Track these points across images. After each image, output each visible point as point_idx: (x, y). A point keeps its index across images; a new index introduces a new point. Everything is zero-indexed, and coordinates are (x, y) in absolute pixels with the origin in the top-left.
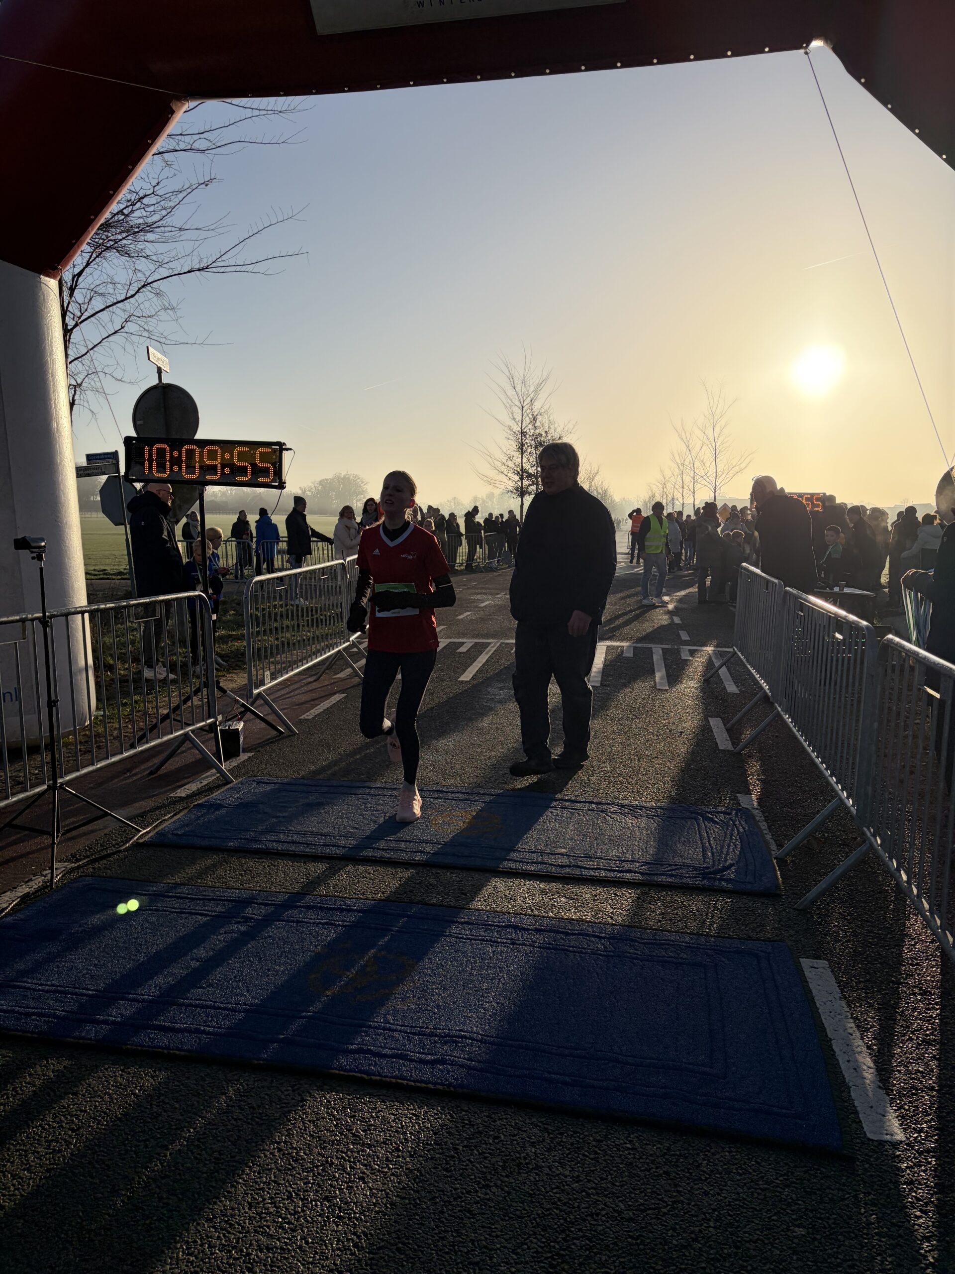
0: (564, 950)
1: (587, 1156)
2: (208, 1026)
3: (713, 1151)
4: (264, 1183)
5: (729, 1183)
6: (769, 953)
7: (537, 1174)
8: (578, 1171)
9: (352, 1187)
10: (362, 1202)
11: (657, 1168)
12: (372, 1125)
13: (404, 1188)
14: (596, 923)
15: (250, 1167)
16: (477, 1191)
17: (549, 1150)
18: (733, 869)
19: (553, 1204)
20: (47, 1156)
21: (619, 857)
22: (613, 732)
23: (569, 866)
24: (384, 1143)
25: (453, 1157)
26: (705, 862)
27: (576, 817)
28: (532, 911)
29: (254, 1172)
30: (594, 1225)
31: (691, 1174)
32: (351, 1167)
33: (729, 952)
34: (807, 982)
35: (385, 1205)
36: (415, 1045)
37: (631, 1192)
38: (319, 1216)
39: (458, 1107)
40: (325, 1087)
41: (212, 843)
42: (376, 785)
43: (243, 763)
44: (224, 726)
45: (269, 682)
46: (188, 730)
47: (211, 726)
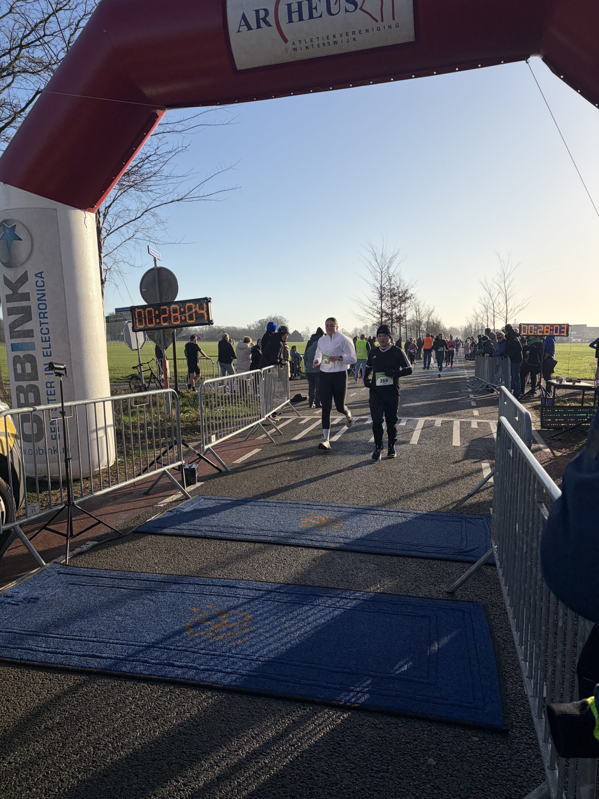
23: (379, 547)
26: (461, 546)
27: (388, 520)
41: (175, 532)
42: (272, 501)
43: (197, 488)
44: (187, 467)
45: (214, 442)
46: (165, 468)
47: (179, 466)
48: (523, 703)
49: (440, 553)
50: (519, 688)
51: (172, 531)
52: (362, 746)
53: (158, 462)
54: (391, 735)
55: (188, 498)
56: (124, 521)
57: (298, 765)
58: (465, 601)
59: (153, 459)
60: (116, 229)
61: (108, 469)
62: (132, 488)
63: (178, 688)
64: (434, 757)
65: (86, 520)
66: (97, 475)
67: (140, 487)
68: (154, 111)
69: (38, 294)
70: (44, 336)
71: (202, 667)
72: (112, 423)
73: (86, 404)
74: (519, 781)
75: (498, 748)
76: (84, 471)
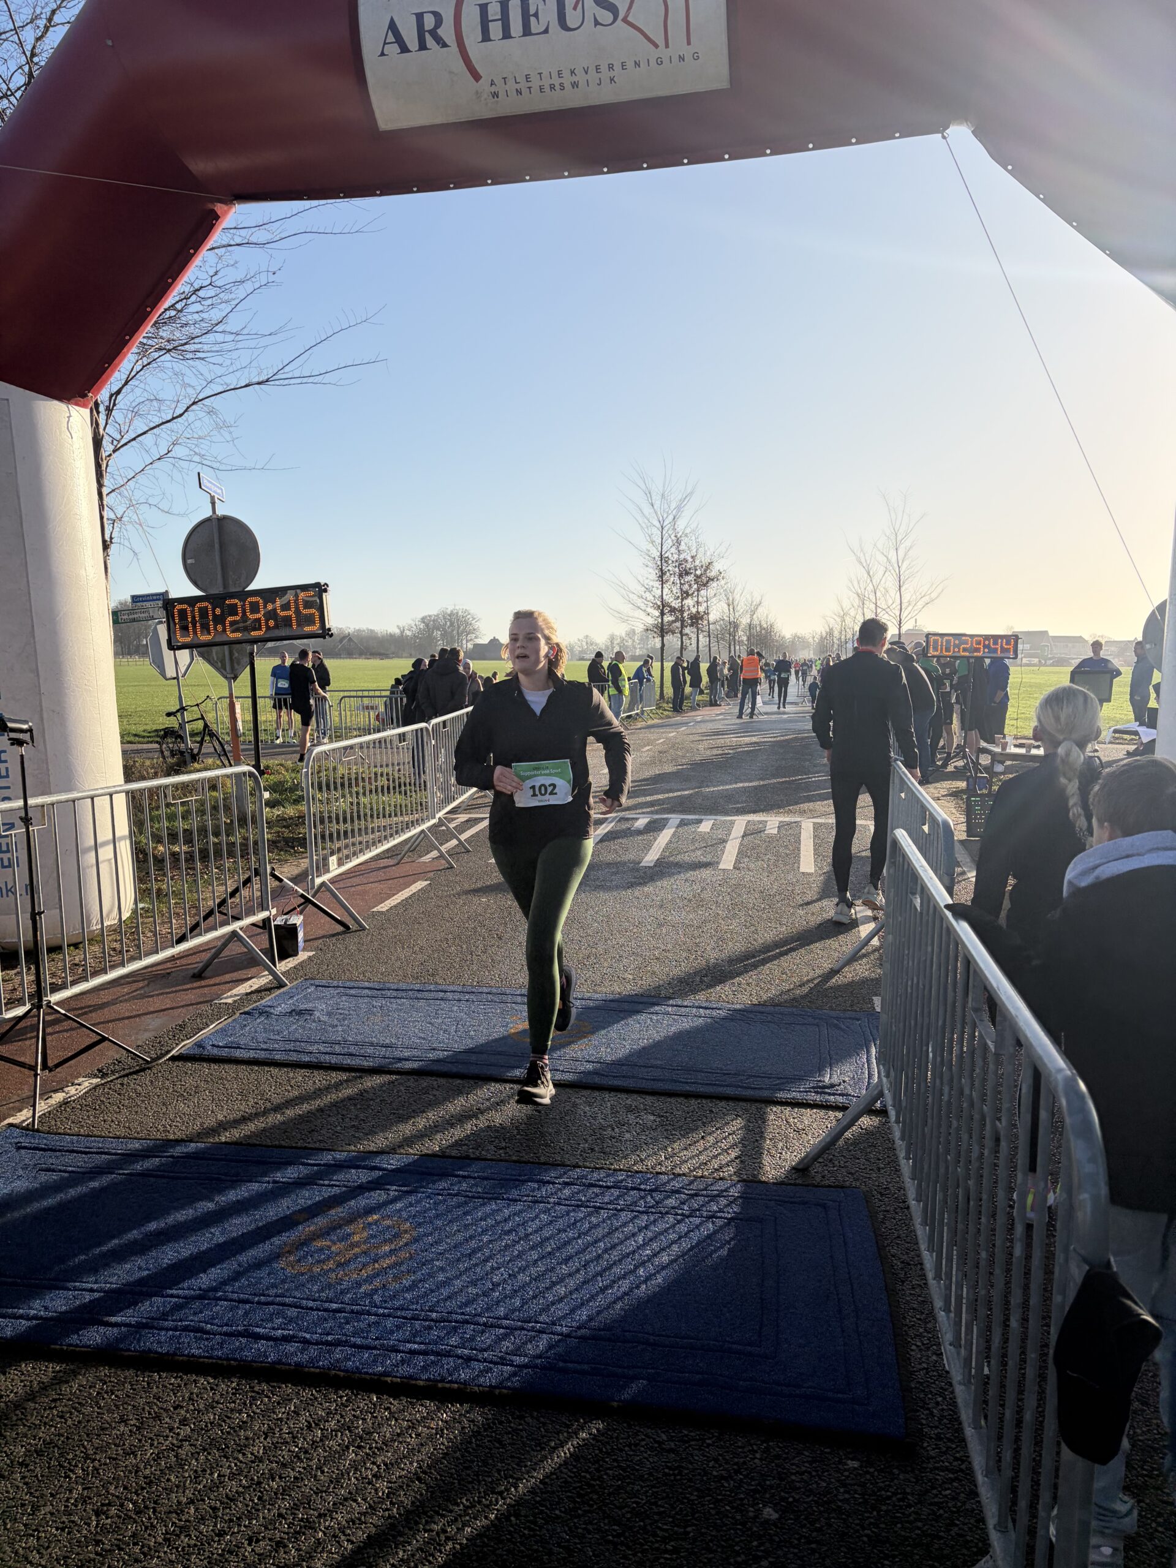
18: (852, 1082)
21: (722, 1069)
23: (662, 1080)
41: (257, 1056)
42: (451, 988)
43: (301, 964)
44: (279, 921)
45: (335, 869)
46: (236, 926)
47: (264, 921)
48: (941, 1388)
49: (780, 1090)
50: (934, 1357)
51: (252, 1054)
52: (636, 1488)
53: (221, 911)
54: (691, 1463)
55: (281, 985)
56: (153, 1033)
57: (510, 1533)
58: (830, 1186)
59: (210, 903)
60: (134, 439)
61: (121, 924)
62: (169, 965)
63: (268, 1383)
64: (775, 1505)
65: (74, 1033)
66: (97, 939)
67: (184, 961)
68: (210, 206)
71: (315, 1337)
72: (126, 832)
73: (74, 801)
74: (936, 1546)
75: (896, 1481)
76: (71, 931)
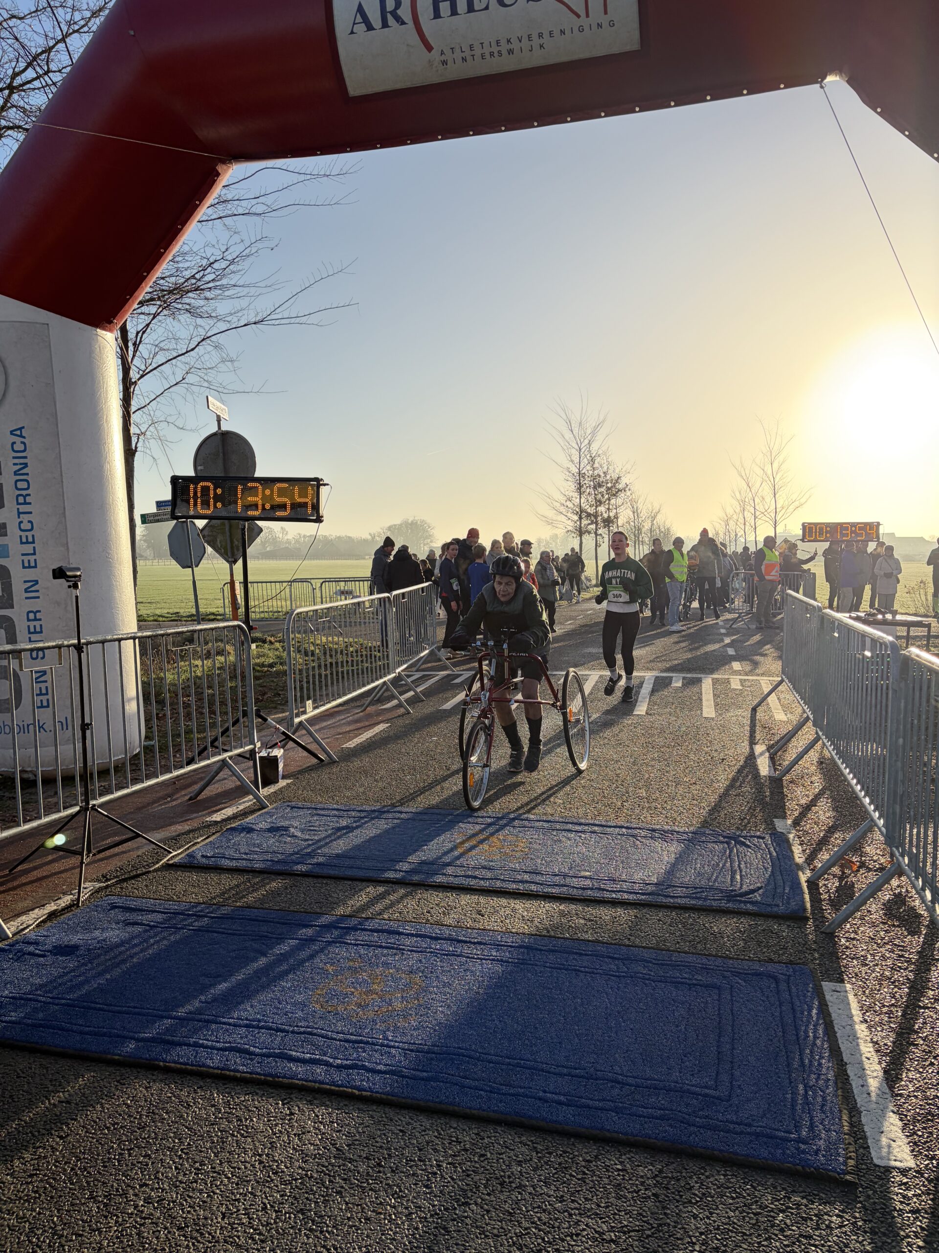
0: (575, 970)
1: (574, 1176)
2: (207, 1040)
3: (707, 1174)
4: (241, 1194)
5: (720, 1207)
6: (790, 976)
7: (520, 1193)
8: (564, 1191)
9: (328, 1201)
10: (336, 1216)
11: (646, 1189)
12: (356, 1140)
13: (381, 1203)
14: (611, 944)
15: (228, 1178)
16: (455, 1209)
17: (535, 1169)
18: (761, 891)
19: (533, 1223)
20: (32, 1162)
21: (644, 880)
22: (653, 759)
23: (592, 889)
24: (367, 1158)
25: (436, 1174)
26: (731, 885)
27: (604, 842)
28: (548, 932)
29: (232, 1183)
30: (572, 1246)
31: (681, 1196)
32: (329, 1182)
33: (746, 974)
34: (827, 1006)
35: (360, 1220)
36: (410, 1062)
37: (615, 1214)
38: (292, 1228)
39: (447, 1124)
40: (315, 1102)
41: (239, 865)
42: (407, 810)
43: (281, 790)
44: (264, 754)
45: (311, 711)
46: (226, 755)
47: (250, 752)
49: (696, 898)
51: (234, 864)
53: (216, 746)
55: (264, 808)
60: (156, 368)
68: (212, 165)
69: (15, 464)
70: (24, 534)
